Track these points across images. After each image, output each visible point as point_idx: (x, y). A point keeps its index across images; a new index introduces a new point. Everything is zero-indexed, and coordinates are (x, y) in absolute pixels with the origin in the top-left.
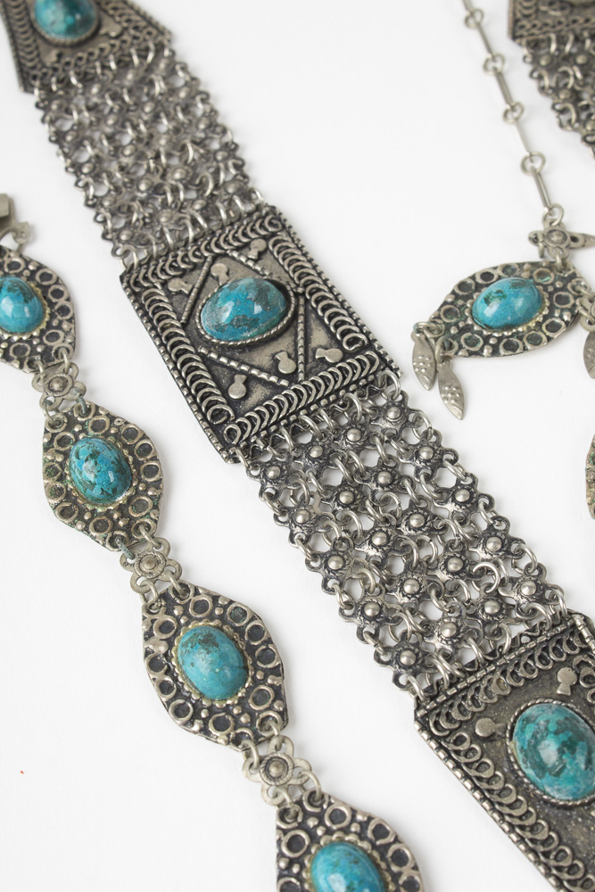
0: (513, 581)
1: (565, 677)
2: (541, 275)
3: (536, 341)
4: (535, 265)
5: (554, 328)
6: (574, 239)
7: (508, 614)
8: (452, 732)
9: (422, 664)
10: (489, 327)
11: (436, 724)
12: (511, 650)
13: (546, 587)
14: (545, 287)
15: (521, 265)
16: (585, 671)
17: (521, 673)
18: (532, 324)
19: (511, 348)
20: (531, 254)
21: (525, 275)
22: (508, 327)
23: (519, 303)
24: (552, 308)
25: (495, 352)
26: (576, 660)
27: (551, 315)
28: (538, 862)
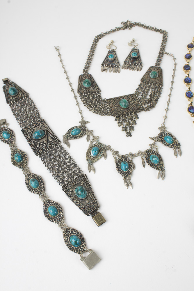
0: (76, 170)
1: (82, 182)
2: (81, 127)
3: (80, 137)
4: (80, 126)
5: (82, 135)
6: (86, 122)
7: (75, 175)
8: (67, 191)
9: (63, 182)
10: (73, 135)
11: (65, 190)
12: (75, 179)
13: (80, 171)
14: (81, 129)
15: (78, 126)
16: (85, 182)
17: (76, 182)
18: (79, 135)
19: (76, 138)
20: (80, 124)
21: (79, 128)
22: (76, 135)
23: (77, 132)
24: (82, 132)
25: (74, 139)
26: (84, 180)
27: (82, 133)
28: (78, 207)
